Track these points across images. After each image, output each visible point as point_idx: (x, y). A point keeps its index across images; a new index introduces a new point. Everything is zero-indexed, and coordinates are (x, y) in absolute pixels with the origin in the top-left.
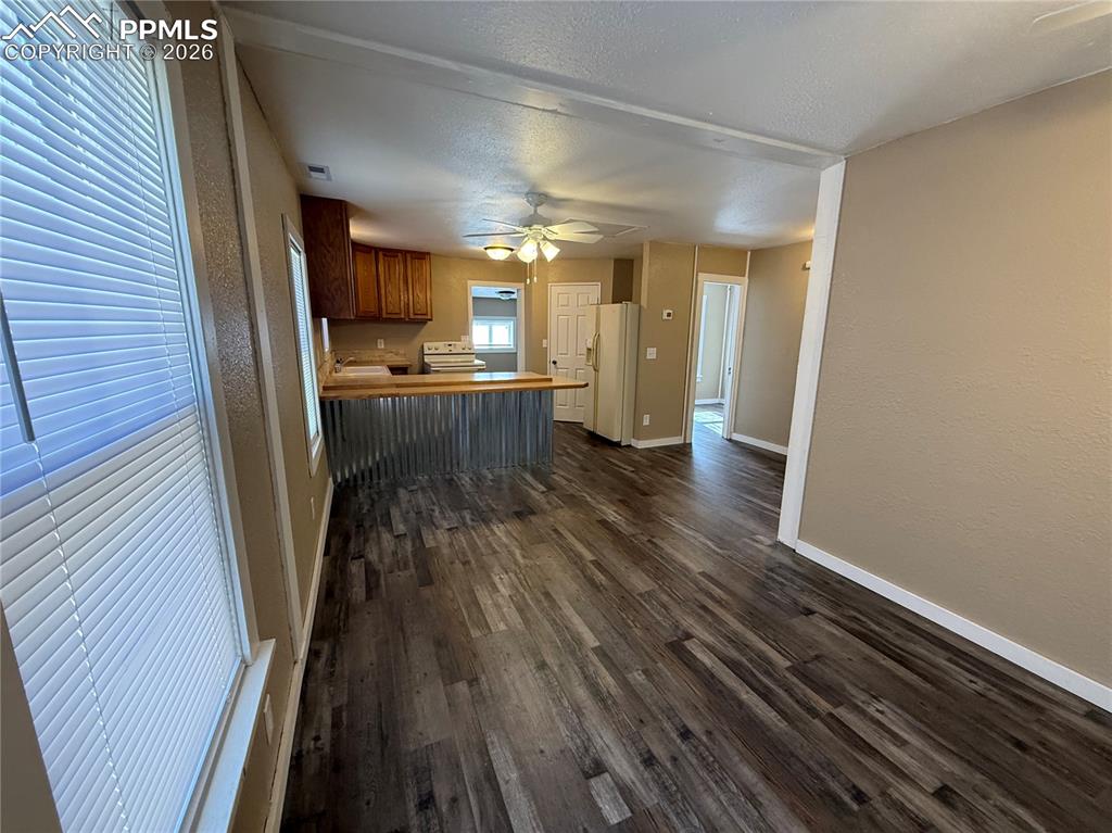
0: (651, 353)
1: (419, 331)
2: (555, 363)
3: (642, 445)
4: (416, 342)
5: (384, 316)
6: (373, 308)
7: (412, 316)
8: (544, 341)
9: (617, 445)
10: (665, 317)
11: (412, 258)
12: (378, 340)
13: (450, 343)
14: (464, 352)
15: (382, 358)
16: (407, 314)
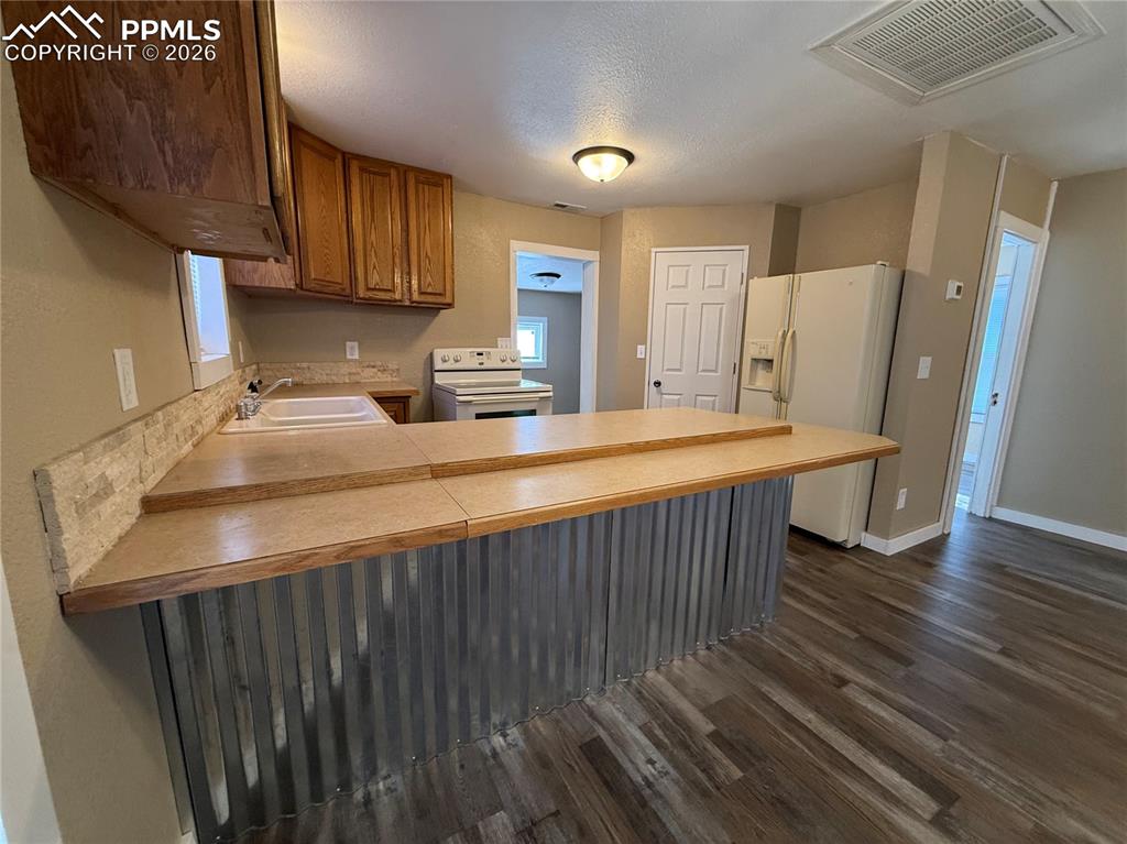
2: (658, 384)
3: (892, 546)
4: (421, 346)
5: (361, 293)
6: (338, 274)
7: (416, 297)
8: (639, 348)
9: (842, 546)
10: (951, 293)
11: (418, 182)
12: (348, 343)
13: (480, 350)
14: (505, 365)
15: (357, 378)
16: (408, 291)
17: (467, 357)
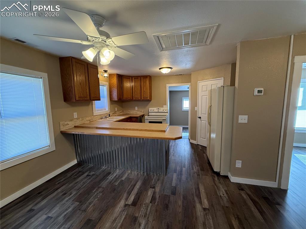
2: (200, 118)
4: (147, 108)
5: (134, 99)
7: (143, 99)
8: (196, 108)
9: (218, 173)
10: (256, 93)
11: (143, 78)
12: (136, 107)
13: (158, 108)
14: (163, 111)
15: (137, 113)
16: (141, 98)
17: (155, 109)
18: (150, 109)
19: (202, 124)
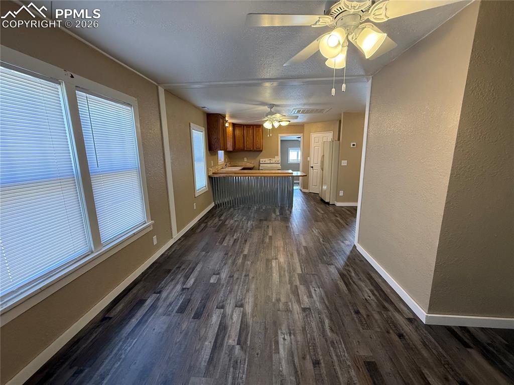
0: (344, 163)
1: (259, 154)
2: (312, 167)
3: (338, 204)
4: (258, 159)
6: (241, 146)
7: (255, 149)
8: (308, 158)
9: (328, 203)
10: (352, 146)
11: (256, 127)
12: (245, 158)
13: (270, 159)
14: (276, 162)
15: (246, 165)
16: (253, 148)
17: (267, 161)
18: (261, 160)
19: (314, 174)
